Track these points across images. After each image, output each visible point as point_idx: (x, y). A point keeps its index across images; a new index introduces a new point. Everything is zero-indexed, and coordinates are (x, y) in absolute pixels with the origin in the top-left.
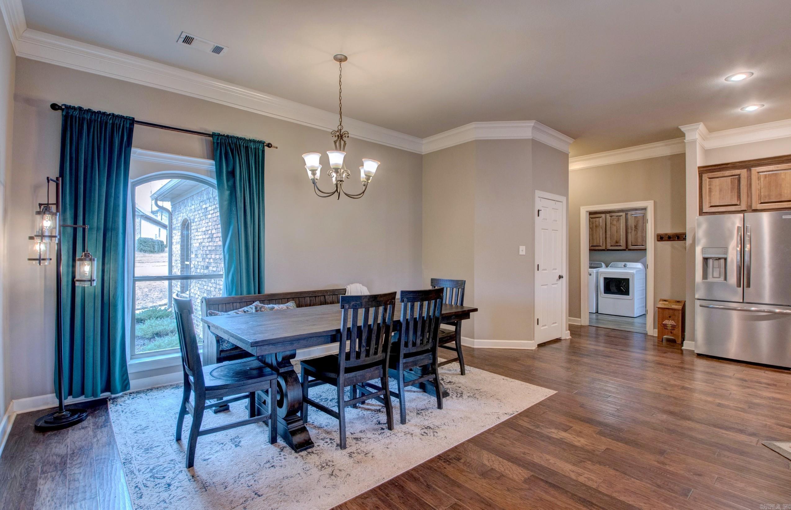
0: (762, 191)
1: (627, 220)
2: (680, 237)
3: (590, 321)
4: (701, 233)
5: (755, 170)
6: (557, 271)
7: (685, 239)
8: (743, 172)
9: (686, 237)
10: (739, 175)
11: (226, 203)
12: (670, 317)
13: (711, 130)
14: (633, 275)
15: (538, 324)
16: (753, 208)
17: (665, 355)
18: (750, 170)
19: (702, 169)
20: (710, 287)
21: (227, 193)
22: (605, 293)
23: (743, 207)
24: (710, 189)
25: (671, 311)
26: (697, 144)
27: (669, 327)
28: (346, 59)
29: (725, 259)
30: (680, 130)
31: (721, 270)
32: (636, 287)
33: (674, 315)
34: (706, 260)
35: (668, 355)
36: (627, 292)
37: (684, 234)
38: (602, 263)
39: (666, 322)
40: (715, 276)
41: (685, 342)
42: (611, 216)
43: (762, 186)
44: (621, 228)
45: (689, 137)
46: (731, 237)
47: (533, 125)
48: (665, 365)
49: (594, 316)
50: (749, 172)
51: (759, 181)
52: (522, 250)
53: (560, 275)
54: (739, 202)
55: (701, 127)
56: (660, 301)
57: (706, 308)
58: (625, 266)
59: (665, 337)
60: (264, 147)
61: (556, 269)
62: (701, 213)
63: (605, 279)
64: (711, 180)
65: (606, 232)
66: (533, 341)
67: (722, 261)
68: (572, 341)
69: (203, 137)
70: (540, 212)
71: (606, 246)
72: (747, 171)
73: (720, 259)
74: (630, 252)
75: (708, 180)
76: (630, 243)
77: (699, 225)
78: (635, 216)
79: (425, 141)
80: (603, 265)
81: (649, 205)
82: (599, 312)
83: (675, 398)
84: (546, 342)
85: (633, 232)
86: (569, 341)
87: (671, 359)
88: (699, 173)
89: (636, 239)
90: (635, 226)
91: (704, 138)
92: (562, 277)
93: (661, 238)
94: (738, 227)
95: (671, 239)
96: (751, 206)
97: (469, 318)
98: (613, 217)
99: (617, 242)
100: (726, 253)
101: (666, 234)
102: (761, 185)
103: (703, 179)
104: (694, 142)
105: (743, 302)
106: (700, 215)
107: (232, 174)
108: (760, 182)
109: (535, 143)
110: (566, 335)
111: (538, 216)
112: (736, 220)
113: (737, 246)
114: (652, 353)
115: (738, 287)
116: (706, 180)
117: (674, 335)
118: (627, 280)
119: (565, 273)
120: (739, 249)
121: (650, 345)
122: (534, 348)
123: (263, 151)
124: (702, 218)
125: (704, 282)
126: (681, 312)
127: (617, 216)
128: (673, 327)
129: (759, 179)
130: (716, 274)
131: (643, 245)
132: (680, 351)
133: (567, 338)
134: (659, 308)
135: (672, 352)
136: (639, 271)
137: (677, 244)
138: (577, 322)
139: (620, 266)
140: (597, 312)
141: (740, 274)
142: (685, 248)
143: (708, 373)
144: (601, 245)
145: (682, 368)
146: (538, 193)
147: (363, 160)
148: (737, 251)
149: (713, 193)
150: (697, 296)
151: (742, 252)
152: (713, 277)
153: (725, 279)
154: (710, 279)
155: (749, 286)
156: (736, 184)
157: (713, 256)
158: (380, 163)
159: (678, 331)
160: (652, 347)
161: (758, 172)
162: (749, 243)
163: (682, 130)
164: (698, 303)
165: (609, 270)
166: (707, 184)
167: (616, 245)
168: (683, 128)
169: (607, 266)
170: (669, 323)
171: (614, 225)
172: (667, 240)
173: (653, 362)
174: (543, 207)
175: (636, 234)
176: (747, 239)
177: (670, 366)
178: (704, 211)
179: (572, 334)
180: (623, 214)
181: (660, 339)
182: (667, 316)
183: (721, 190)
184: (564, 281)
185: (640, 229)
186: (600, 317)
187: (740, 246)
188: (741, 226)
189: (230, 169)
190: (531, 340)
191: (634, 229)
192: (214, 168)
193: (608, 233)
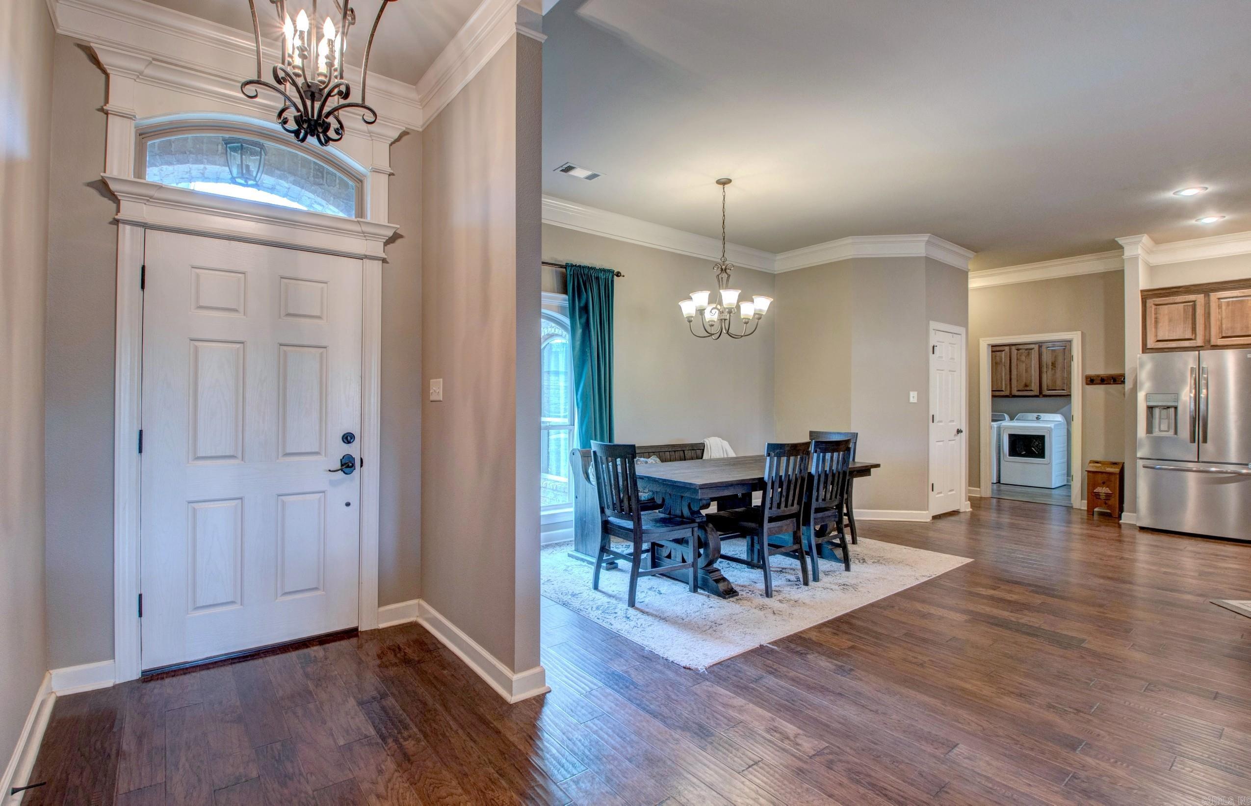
0: (1224, 321)
1: (1040, 355)
2: (1117, 380)
3: (992, 492)
4: (1144, 375)
5: (1214, 296)
6: (954, 423)
7: (1123, 382)
8: (1200, 298)
9: (1124, 379)
10: (1194, 301)
11: (578, 343)
12: (1104, 483)
13: (1157, 242)
14: (1050, 430)
15: (933, 490)
16: (1212, 344)
17: (1097, 529)
18: (1209, 295)
19: (1145, 293)
20: (1157, 442)
21: (579, 331)
22: (1010, 455)
23: (1199, 342)
24: (1156, 318)
25: (1104, 475)
26: (1140, 260)
27: (1103, 497)
28: (729, 181)
29: (1176, 408)
30: (1117, 242)
31: (1170, 421)
32: (1055, 447)
33: (1109, 480)
34: (1150, 409)
35: (1102, 528)
36: (1041, 454)
37: (1122, 376)
38: (1005, 415)
39: (1098, 490)
40: (1162, 428)
41: (1123, 514)
42: (1018, 350)
43: (1224, 316)
44: (1033, 366)
45: (1128, 253)
46: (1183, 381)
47: (927, 239)
48: (1099, 538)
49: (995, 486)
50: (1206, 298)
51: (1220, 310)
52: (913, 397)
53: (958, 429)
54: (1194, 335)
55: (1145, 239)
56: (1090, 463)
57: (1149, 470)
58: (1038, 418)
59: (1096, 509)
60: (613, 277)
61: (953, 421)
62: (1145, 349)
63: (1011, 436)
64: (1158, 307)
65: (1010, 371)
66: (927, 512)
67: (1172, 410)
68: (972, 514)
69: (554, 268)
70: (935, 348)
71: (1011, 391)
72: (1205, 296)
73: (1168, 407)
74: (1046, 398)
75: (1154, 307)
76: (1045, 387)
77: (1142, 365)
78: (1052, 350)
79: (779, 257)
80: (1007, 416)
81: (1076, 338)
82: (1001, 482)
83: (1113, 567)
84: (942, 514)
85: (1050, 372)
86: (969, 514)
87: (1107, 532)
88: (1142, 299)
89: (1054, 382)
90: (1052, 363)
91: (1149, 252)
92: (962, 432)
93: (1091, 381)
94: (1192, 368)
95: (1105, 382)
96: (1209, 341)
97: (870, 475)
98: (1021, 351)
99: (1026, 386)
100: (1177, 399)
101: (1098, 376)
102: (1222, 315)
103: (1148, 305)
104: (1135, 259)
105: (1198, 462)
106: (1143, 353)
107: (585, 309)
108: (1222, 311)
109: (929, 261)
110: (965, 507)
111: (933, 353)
112: (1189, 360)
113: (1191, 392)
114: (1079, 526)
115: (1191, 442)
116: (1151, 307)
117: (1109, 507)
118: (1041, 439)
119: (964, 427)
120: (1192, 395)
121: (1075, 518)
122: (928, 520)
123: (612, 281)
124: (1146, 357)
125: (1148, 437)
126: (1118, 476)
127: (1027, 349)
128: (1108, 496)
129: (1220, 307)
130: (1164, 427)
131: (1064, 390)
132: (1117, 525)
133: (967, 510)
134: (1089, 472)
135: (1107, 526)
136: (1058, 424)
137: (1113, 388)
138: (977, 493)
139: (1030, 418)
140: (999, 482)
141: (1194, 427)
142: (1124, 394)
143: (1151, 545)
144: (1003, 389)
145: (1120, 541)
146: (933, 325)
147: (753, 297)
148: (1190, 397)
149: (1160, 325)
150: (1139, 455)
151: (1197, 399)
152: (1160, 431)
153: (1176, 433)
154: (1156, 433)
155: (1205, 440)
156: (1191, 313)
157: (1160, 404)
158: (772, 300)
159: (1115, 501)
160: (1080, 520)
161: (1219, 299)
162: (1206, 387)
163: (1120, 242)
164: (1140, 463)
165: (1015, 423)
166: (1153, 312)
167: (1026, 389)
168: (1121, 241)
169: (1012, 419)
170: (1102, 490)
171: (1023, 362)
172: (1100, 384)
173: (1082, 535)
174: (938, 341)
175: (1054, 375)
176: (1203, 382)
177: (1105, 539)
178: (1149, 346)
179: (972, 506)
180: (1036, 347)
181: (1090, 511)
182: (1100, 481)
183: (1170, 320)
184: (964, 436)
185: (1059, 366)
186: (1003, 487)
187: (1193, 391)
188: (1196, 366)
189: (583, 303)
190: (925, 510)
191: (1050, 367)
192: (566, 304)
193: (1014, 372)
